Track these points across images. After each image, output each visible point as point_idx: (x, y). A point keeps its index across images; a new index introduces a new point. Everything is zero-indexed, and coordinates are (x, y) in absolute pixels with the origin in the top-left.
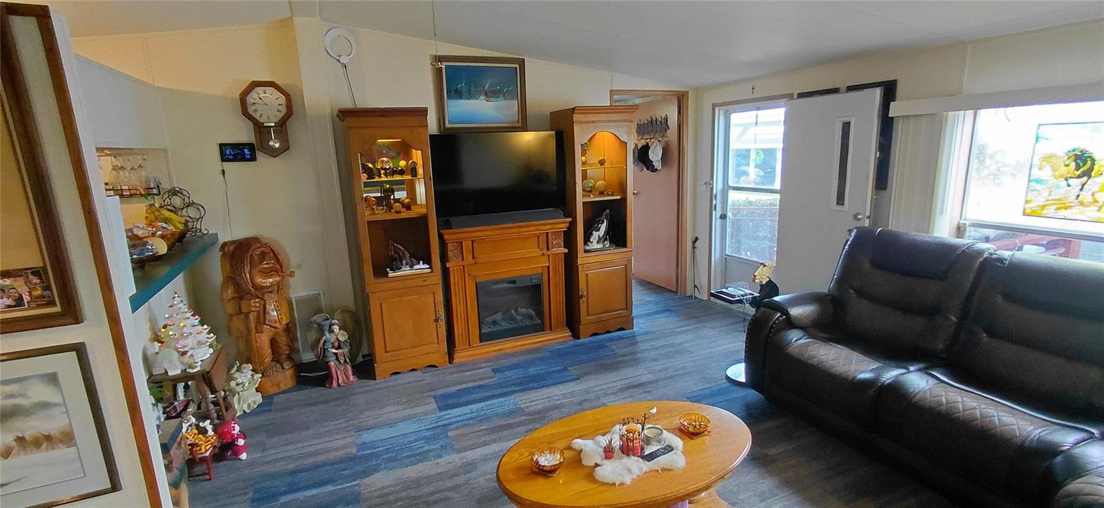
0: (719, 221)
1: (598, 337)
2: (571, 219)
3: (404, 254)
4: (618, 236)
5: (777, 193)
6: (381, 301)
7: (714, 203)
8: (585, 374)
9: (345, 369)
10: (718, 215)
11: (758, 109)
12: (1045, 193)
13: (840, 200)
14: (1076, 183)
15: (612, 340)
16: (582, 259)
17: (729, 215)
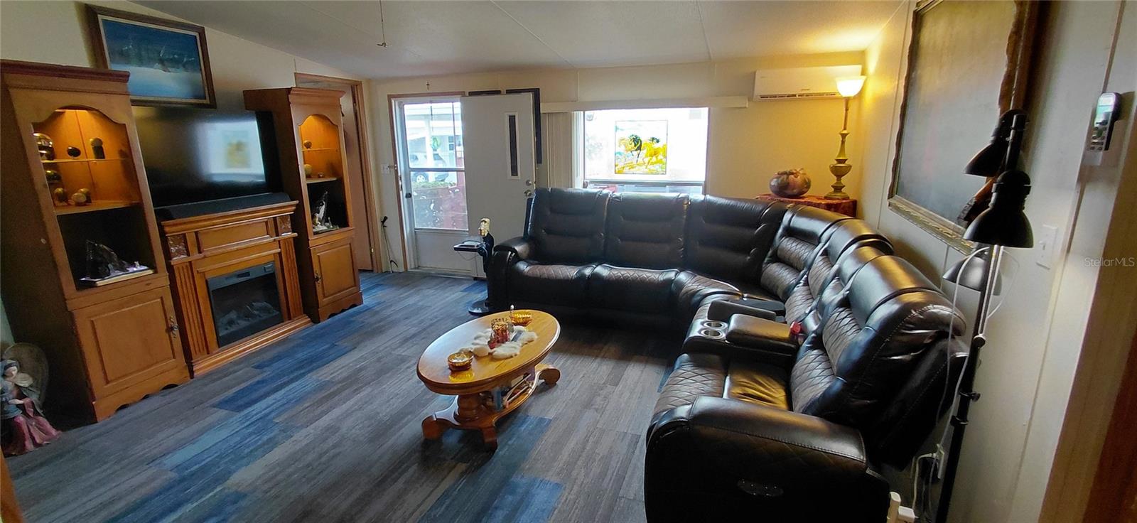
0: (405, 199)
1: (336, 316)
2: (297, 202)
3: (110, 255)
4: (338, 216)
5: (462, 171)
6: (92, 319)
7: (400, 183)
8: (358, 343)
9: (38, 423)
10: (405, 195)
11: (431, 102)
12: (623, 160)
13: (514, 171)
14: (635, 153)
15: (352, 315)
16: (313, 241)
17: (414, 194)
